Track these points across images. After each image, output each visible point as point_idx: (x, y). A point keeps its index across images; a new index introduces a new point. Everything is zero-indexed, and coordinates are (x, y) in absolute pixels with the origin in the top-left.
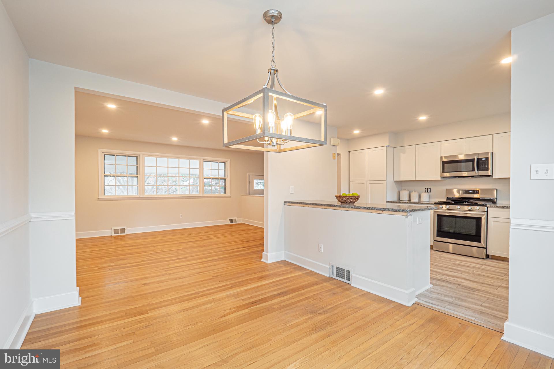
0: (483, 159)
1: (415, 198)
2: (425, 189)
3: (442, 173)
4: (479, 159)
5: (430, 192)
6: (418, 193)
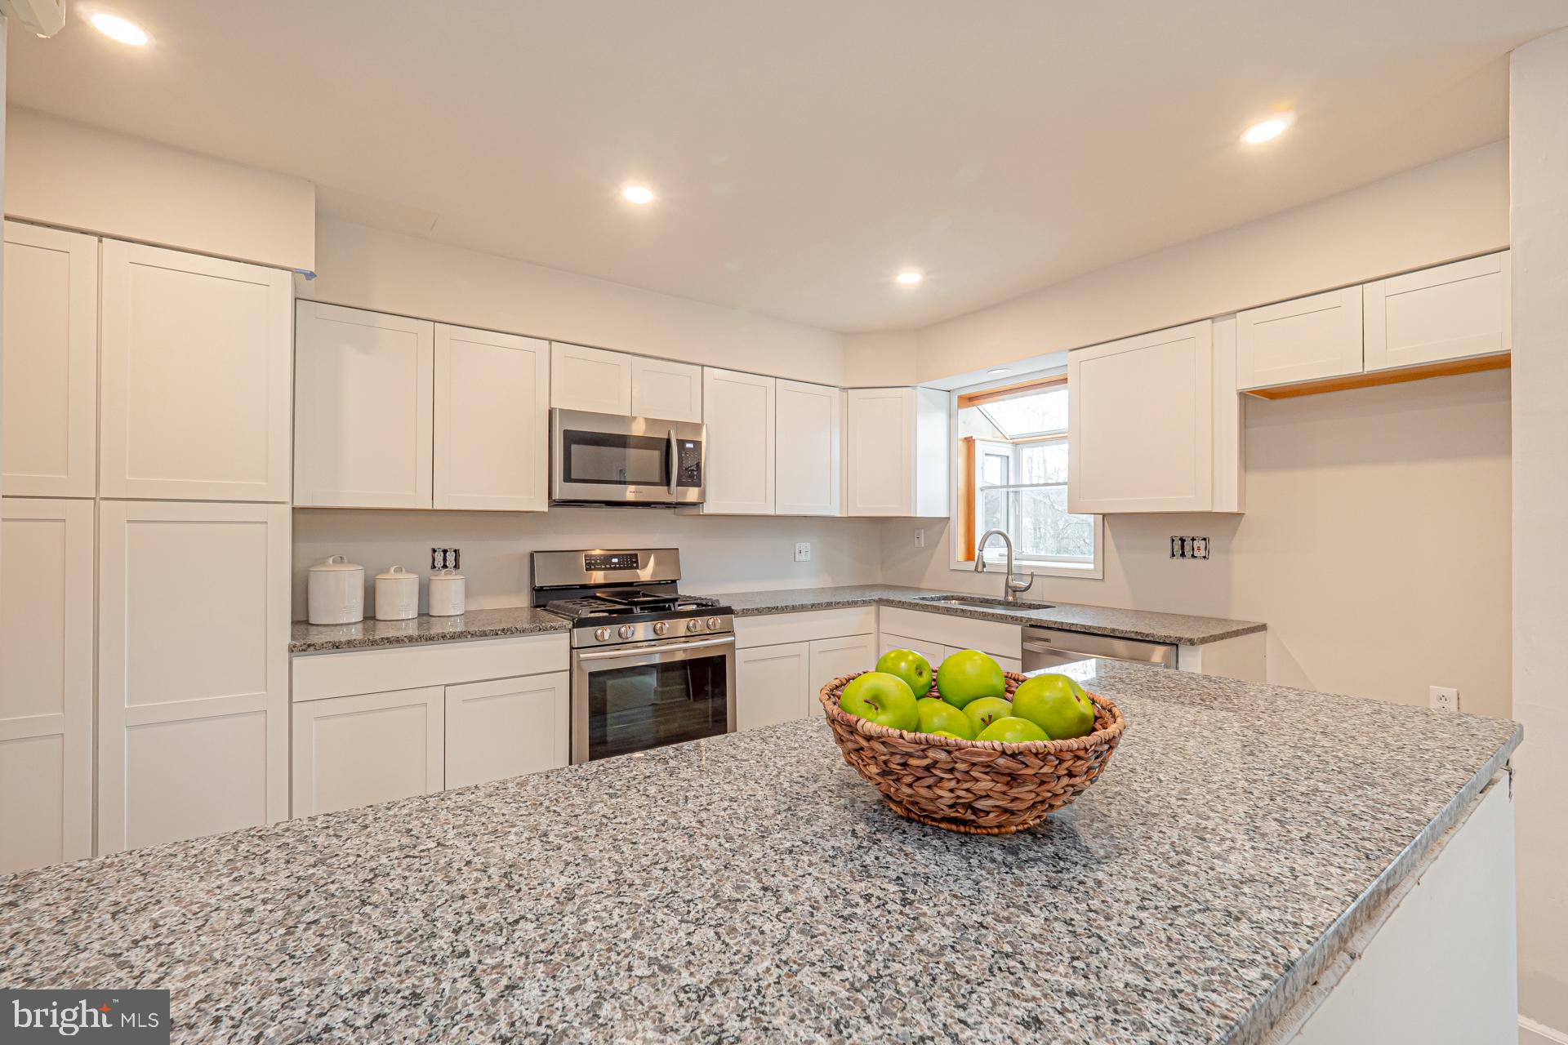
0: (689, 445)
2: (434, 551)
3: (565, 481)
4: (681, 443)
5: (456, 567)
6: (417, 576)
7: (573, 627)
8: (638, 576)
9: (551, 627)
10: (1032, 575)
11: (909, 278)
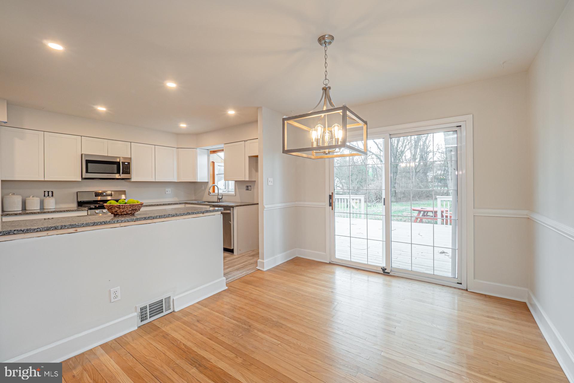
0: (126, 163)
2: (45, 192)
3: (86, 173)
4: (123, 163)
5: (52, 196)
6: (39, 198)
7: (88, 210)
9: (81, 210)
10: (223, 195)
11: (183, 125)
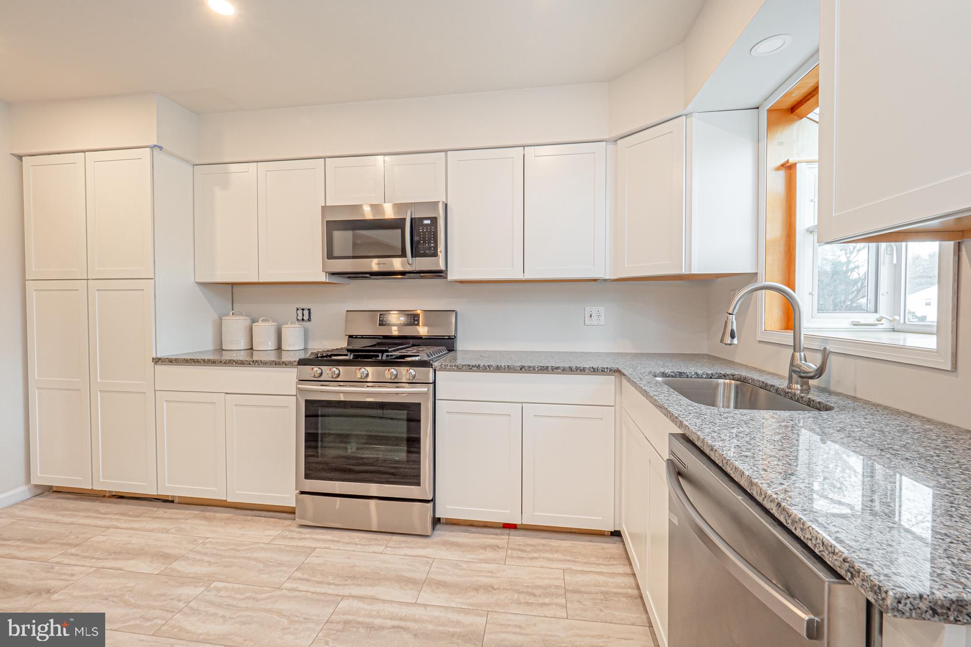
0: (426, 222)
1: (265, 342)
2: (297, 310)
3: (328, 258)
4: (418, 221)
5: (309, 320)
6: (276, 324)
8: (418, 332)
